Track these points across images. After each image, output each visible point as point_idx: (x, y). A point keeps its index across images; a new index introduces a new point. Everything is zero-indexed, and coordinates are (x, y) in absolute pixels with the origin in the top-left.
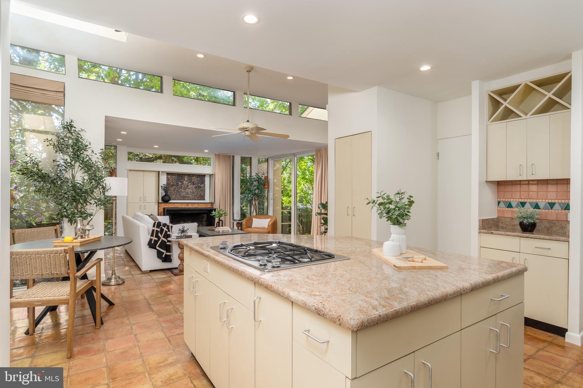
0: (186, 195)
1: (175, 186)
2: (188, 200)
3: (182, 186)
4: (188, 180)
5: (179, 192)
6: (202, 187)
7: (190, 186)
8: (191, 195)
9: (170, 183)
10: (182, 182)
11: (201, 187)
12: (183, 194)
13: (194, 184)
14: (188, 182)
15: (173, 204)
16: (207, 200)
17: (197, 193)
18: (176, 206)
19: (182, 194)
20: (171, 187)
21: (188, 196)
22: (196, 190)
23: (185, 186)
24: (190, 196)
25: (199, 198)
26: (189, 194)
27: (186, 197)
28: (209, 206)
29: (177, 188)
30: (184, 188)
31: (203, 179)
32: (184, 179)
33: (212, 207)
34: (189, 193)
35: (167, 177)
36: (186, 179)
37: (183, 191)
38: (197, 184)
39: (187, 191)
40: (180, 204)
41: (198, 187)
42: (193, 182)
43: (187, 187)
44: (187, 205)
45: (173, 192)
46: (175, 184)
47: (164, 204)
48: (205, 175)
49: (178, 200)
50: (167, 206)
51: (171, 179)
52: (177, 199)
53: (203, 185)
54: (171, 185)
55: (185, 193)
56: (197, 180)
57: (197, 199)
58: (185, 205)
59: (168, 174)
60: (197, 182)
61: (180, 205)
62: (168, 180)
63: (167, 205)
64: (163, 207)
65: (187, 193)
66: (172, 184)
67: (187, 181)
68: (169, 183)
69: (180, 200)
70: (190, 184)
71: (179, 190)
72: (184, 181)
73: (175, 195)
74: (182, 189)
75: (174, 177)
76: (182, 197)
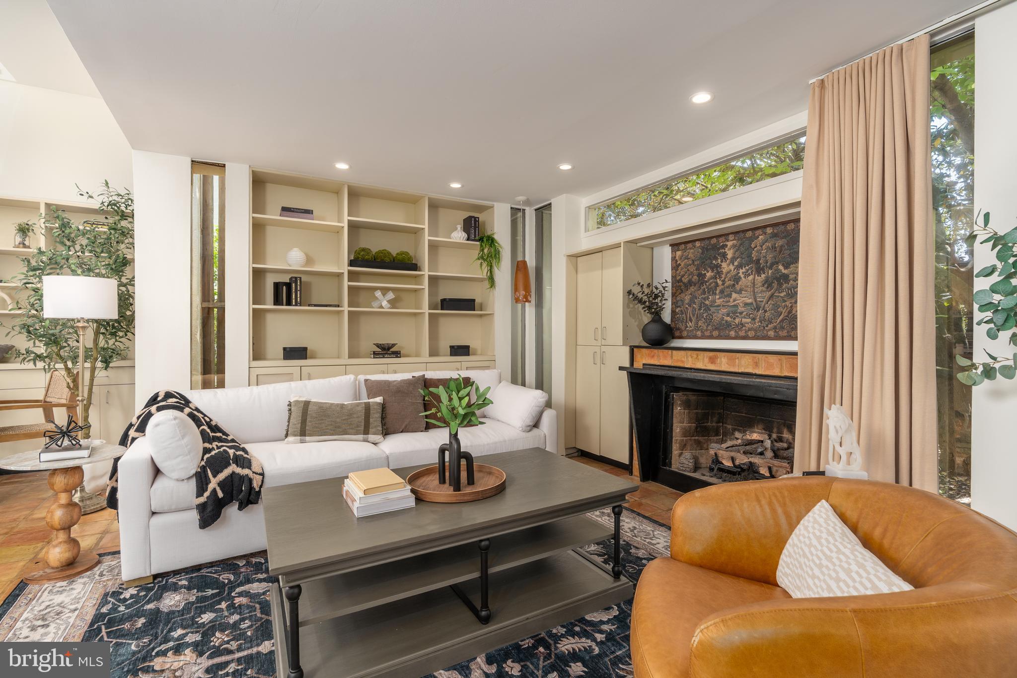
0: (729, 319)
1: (695, 285)
2: (737, 338)
3: (717, 285)
4: (737, 255)
5: (707, 309)
6: (787, 277)
7: (746, 282)
8: (749, 316)
9: (683, 276)
10: (718, 267)
12: (720, 316)
13: (759, 271)
14: (736, 263)
15: (675, 352)
17: (776, 306)
18: (678, 360)
19: (717, 317)
20: (682, 292)
21: (737, 321)
22: (768, 294)
23: (728, 283)
24: (744, 320)
25: (782, 328)
26: (741, 313)
27: (728, 325)
29: (699, 292)
30: (722, 292)
32: (724, 256)
34: (740, 309)
35: (674, 259)
36: (730, 254)
37: (718, 302)
38: (771, 268)
39: (734, 301)
41: (779, 280)
42: (758, 262)
43: (734, 285)
44: (712, 360)
45: (690, 310)
47: (647, 352)
49: (700, 337)
50: (656, 357)
51: (682, 264)
52: (699, 333)
54: (684, 283)
55: (725, 311)
56: (772, 247)
57: (771, 333)
58: (706, 360)
59: (676, 248)
60: (770, 257)
62: (675, 267)
63: (653, 356)
64: (644, 362)
65: (734, 313)
66: (685, 280)
67: (733, 261)
68: (678, 278)
69: (708, 337)
70: (744, 270)
71: (708, 298)
72: (722, 261)
73: (694, 319)
74: (717, 297)
75: (691, 253)
76: (716, 329)
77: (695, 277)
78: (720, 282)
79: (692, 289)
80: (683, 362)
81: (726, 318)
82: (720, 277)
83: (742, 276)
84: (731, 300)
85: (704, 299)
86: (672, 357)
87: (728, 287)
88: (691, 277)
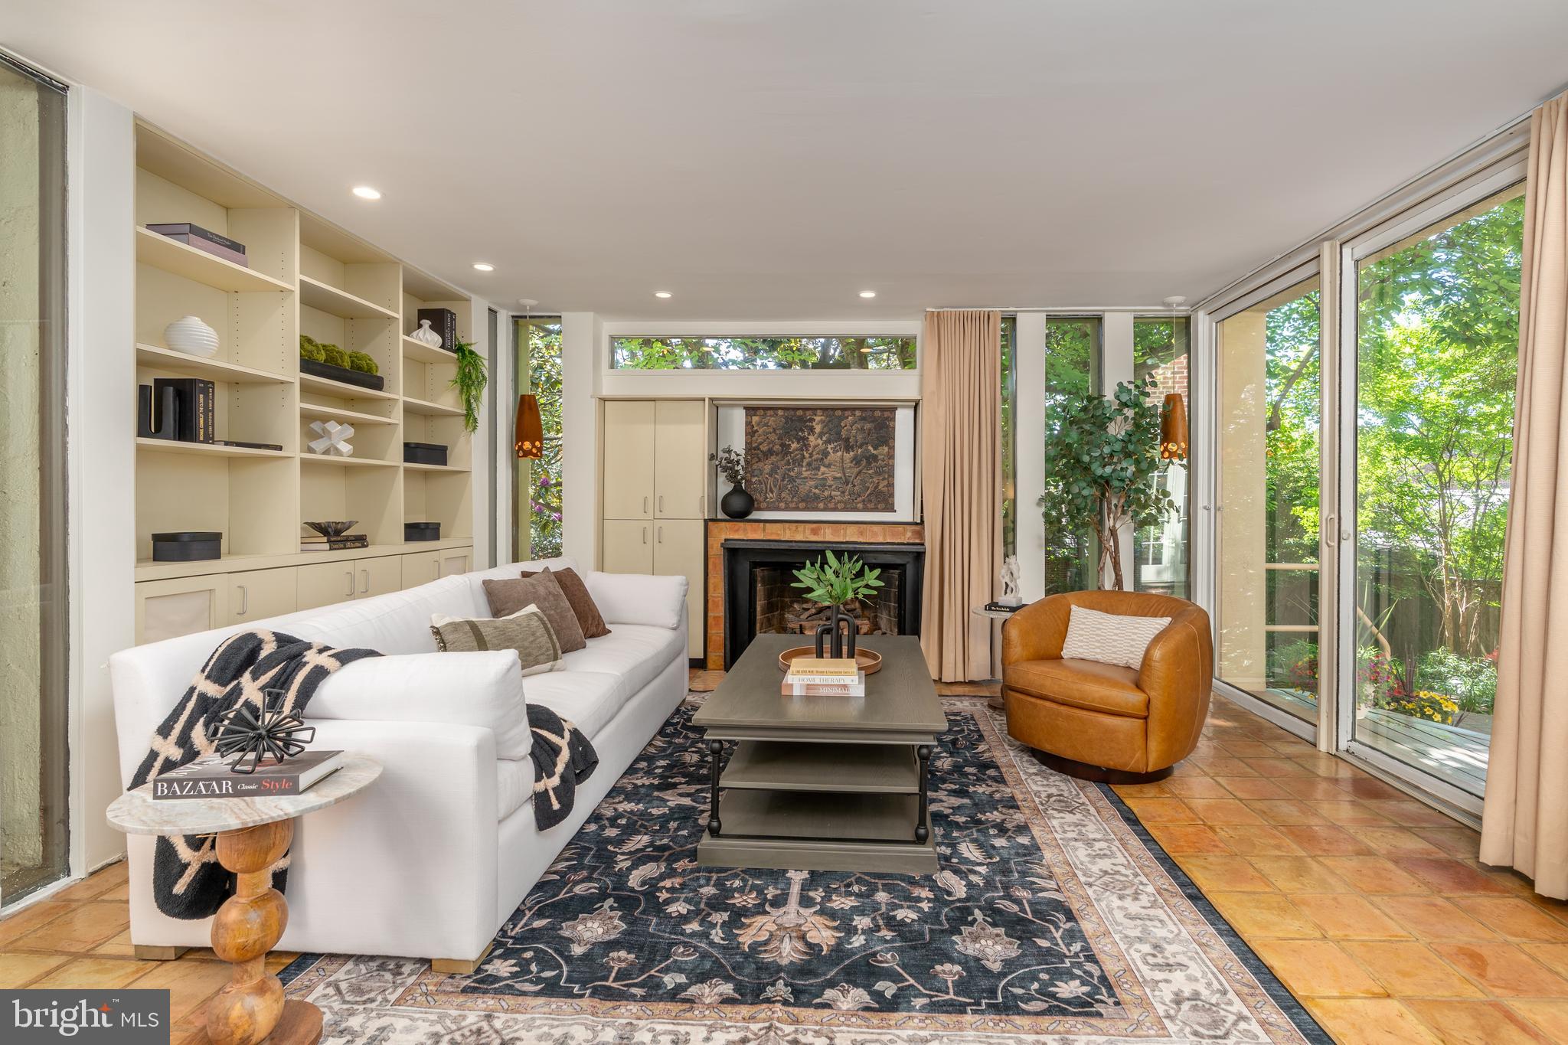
0: (817, 491)
1: (777, 454)
2: (825, 509)
3: (804, 457)
4: (825, 430)
5: (792, 480)
6: (880, 457)
7: (834, 457)
8: (838, 489)
9: (761, 444)
10: (805, 439)
11: (875, 458)
12: (807, 488)
13: (848, 448)
14: (824, 439)
15: (762, 525)
16: (904, 511)
17: (863, 482)
18: (772, 534)
19: (804, 489)
20: (760, 460)
21: (826, 493)
22: (856, 470)
23: (815, 457)
24: (833, 493)
25: (870, 501)
26: (830, 486)
27: (817, 498)
28: (908, 536)
29: (783, 462)
30: (809, 464)
31: (888, 427)
32: (812, 430)
33: (917, 541)
34: (829, 482)
35: (748, 424)
36: (818, 429)
37: (805, 474)
38: (861, 447)
39: (823, 474)
40: (787, 525)
41: (867, 459)
42: (847, 440)
43: (822, 459)
44: (815, 532)
45: (771, 480)
46: (777, 447)
47: (728, 525)
48: (896, 409)
49: (787, 509)
50: (741, 531)
51: (761, 431)
52: (782, 505)
53: (886, 449)
54: (761, 451)
55: (812, 483)
56: (862, 429)
57: (860, 506)
58: (808, 532)
59: (753, 412)
60: (860, 437)
61: (787, 531)
62: (751, 432)
63: (737, 531)
64: (724, 537)
65: (823, 485)
66: (764, 448)
67: (821, 435)
68: (754, 444)
69: (797, 509)
70: (832, 446)
71: (793, 470)
72: (809, 434)
73: (775, 490)
74: (804, 469)
75: (772, 421)
76: (803, 501)
77: (778, 447)
78: (807, 455)
79: (773, 458)
80: (778, 535)
81: (813, 490)
82: (807, 450)
83: (831, 451)
84: (820, 473)
85: (789, 470)
86: (764, 530)
87: (816, 460)
88: (771, 445)
